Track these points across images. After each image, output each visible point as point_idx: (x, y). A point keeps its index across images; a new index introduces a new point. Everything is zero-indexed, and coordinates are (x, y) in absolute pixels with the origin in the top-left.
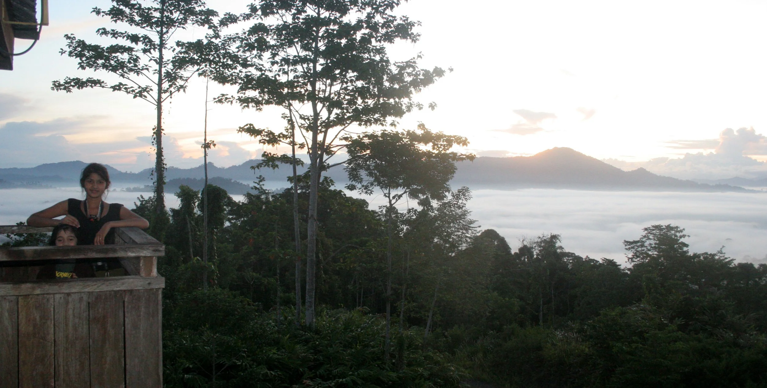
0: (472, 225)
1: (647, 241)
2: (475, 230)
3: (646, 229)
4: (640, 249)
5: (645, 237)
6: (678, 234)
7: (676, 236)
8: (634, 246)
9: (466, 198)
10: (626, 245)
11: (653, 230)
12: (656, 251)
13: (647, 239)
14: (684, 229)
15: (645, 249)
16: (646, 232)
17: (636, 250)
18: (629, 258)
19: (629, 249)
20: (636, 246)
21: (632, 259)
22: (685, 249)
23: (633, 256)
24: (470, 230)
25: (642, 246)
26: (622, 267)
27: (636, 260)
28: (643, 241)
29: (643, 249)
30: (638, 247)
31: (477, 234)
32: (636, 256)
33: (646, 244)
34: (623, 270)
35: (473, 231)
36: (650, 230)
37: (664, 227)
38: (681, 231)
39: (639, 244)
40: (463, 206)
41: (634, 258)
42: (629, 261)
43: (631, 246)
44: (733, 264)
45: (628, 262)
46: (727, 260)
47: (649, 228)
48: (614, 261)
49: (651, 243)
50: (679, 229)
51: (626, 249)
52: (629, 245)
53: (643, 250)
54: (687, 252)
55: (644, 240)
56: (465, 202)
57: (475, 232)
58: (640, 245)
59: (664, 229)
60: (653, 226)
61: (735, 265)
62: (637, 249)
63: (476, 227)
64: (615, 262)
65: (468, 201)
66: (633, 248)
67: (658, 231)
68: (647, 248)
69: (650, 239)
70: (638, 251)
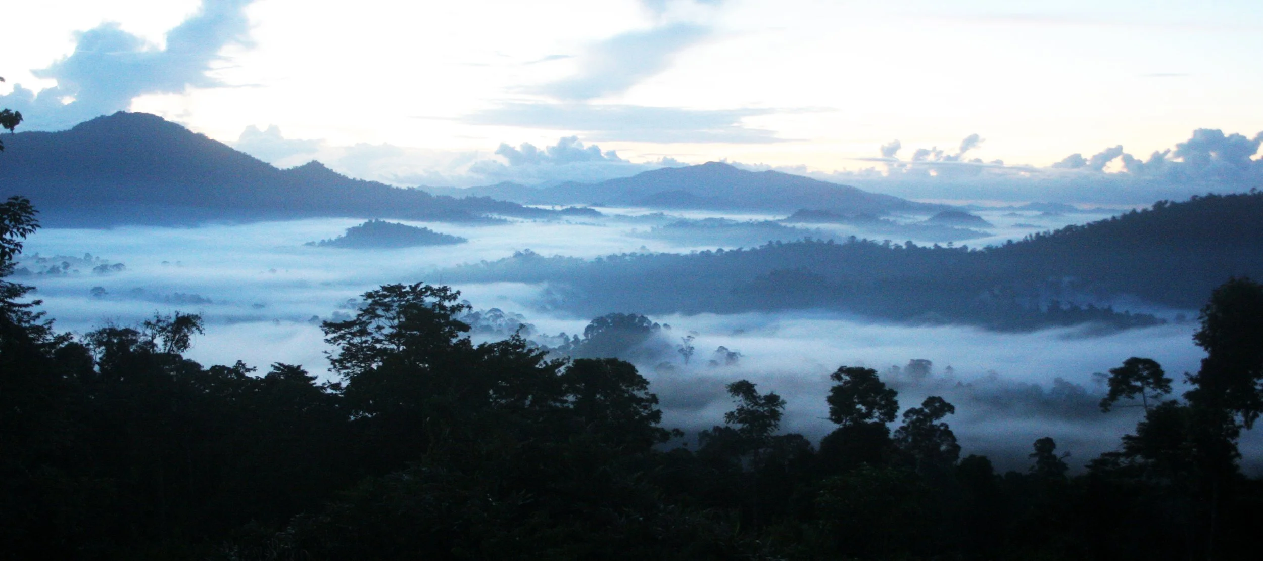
0: (17, 300)
1: (373, 321)
2: (28, 314)
3: (369, 295)
4: (356, 340)
5: (366, 312)
6: (447, 304)
7: (443, 308)
8: (344, 334)
9: (24, 230)
10: (327, 333)
11: (385, 296)
12: (393, 343)
13: (371, 318)
14: (459, 293)
15: (369, 338)
16: (370, 301)
17: (349, 343)
18: (334, 362)
19: (335, 340)
20: (349, 333)
21: (340, 361)
22: (462, 335)
23: (342, 355)
24: (14, 312)
25: (363, 332)
26: (319, 382)
27: (349, 365)
28: (364, 322)
29: (364, 339)
30: (354, 335)
31: (32, 322)
32: (349, 355)
33: (371, 328)
34: (323, 388)
35: (20, 314)
36: (380, 296)
37: (408, 289)
38: (454, 297)
39: (355, 329)
40: (13, 251)
41: (345, 359)
42: (335, 367)
43: (339, 333)
44: (541, 362)
45: (333, 370)
46: (533, 354)
47: (377, 292)
48: (302, 368)
49: (381, 324)
50: (448, 293)
51: (327, 341)
52: (334, 332)
53: (366, 342)
54: (466, 343)
55: (364, 319)
56: (18, 239)
57: (26, 318)
58: (359, 331)
59: (408, 292)
60: (384, 288)
61: (545, 363)
62: (351, 339)
63: (27, 306)
64: (304, 372)
65: (28, 235)
66: (342, 337)
67: (395, 299)
68: (373, 338)
69: (379, 316)
70: (352, 345)
